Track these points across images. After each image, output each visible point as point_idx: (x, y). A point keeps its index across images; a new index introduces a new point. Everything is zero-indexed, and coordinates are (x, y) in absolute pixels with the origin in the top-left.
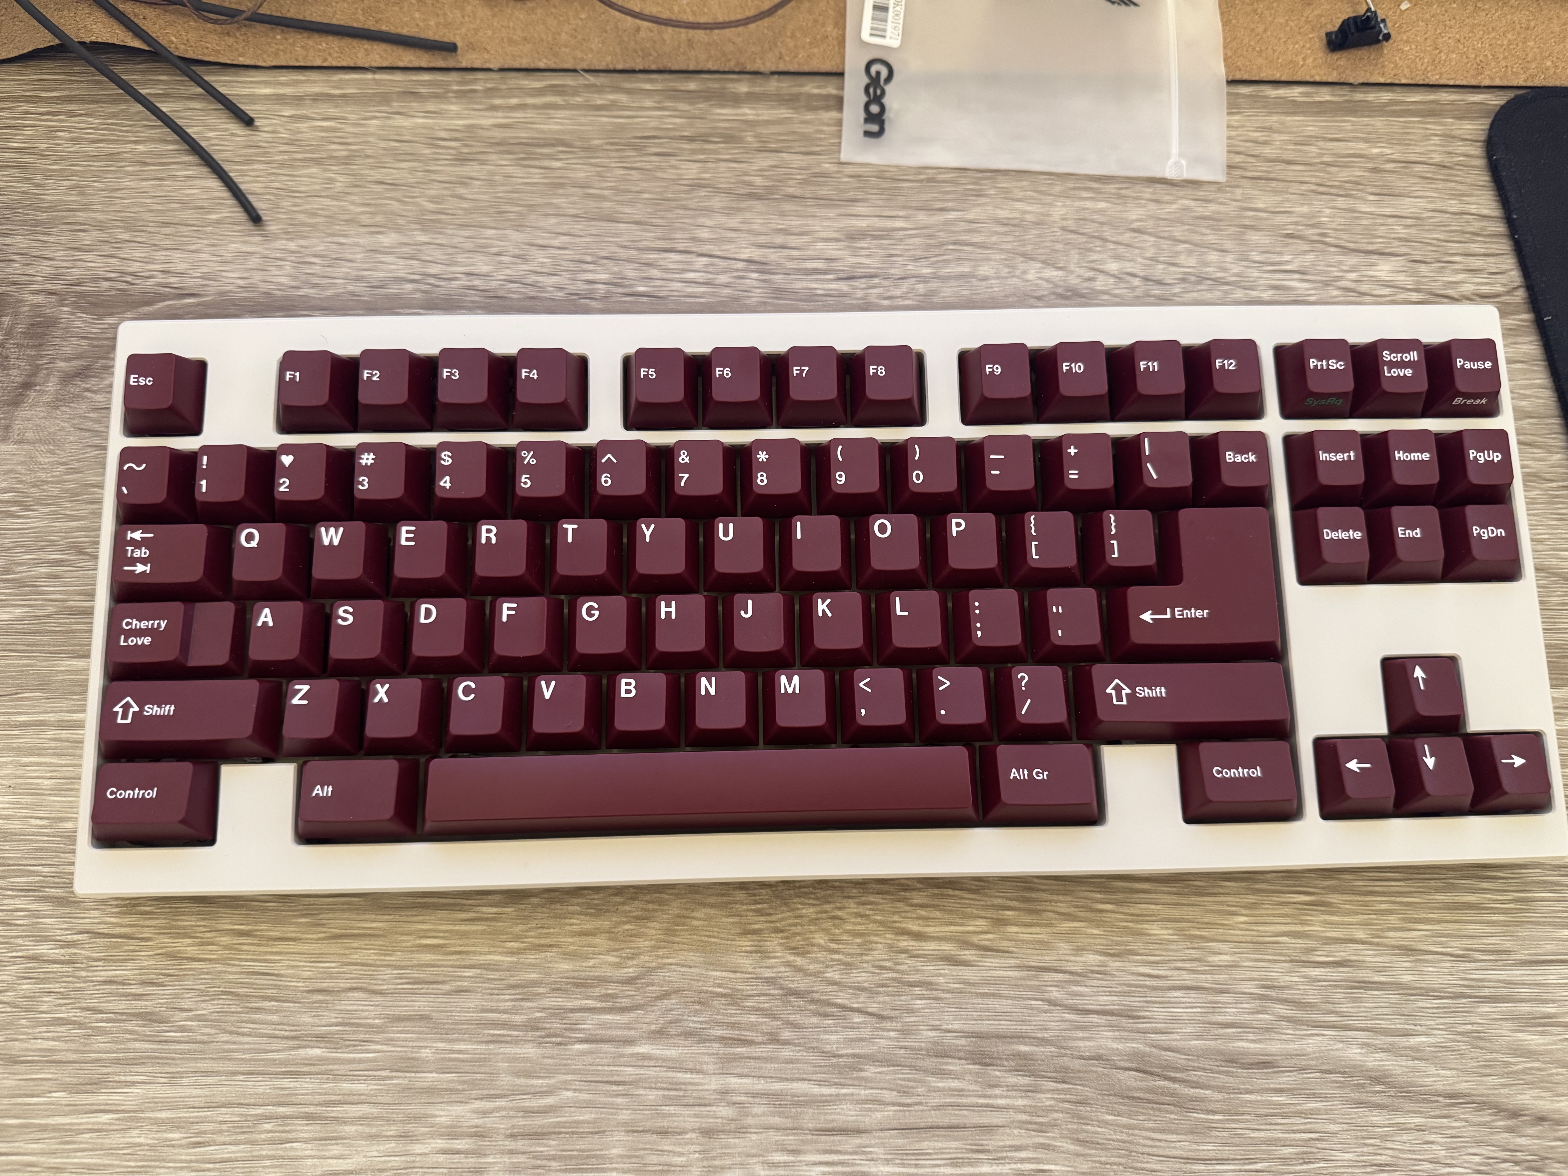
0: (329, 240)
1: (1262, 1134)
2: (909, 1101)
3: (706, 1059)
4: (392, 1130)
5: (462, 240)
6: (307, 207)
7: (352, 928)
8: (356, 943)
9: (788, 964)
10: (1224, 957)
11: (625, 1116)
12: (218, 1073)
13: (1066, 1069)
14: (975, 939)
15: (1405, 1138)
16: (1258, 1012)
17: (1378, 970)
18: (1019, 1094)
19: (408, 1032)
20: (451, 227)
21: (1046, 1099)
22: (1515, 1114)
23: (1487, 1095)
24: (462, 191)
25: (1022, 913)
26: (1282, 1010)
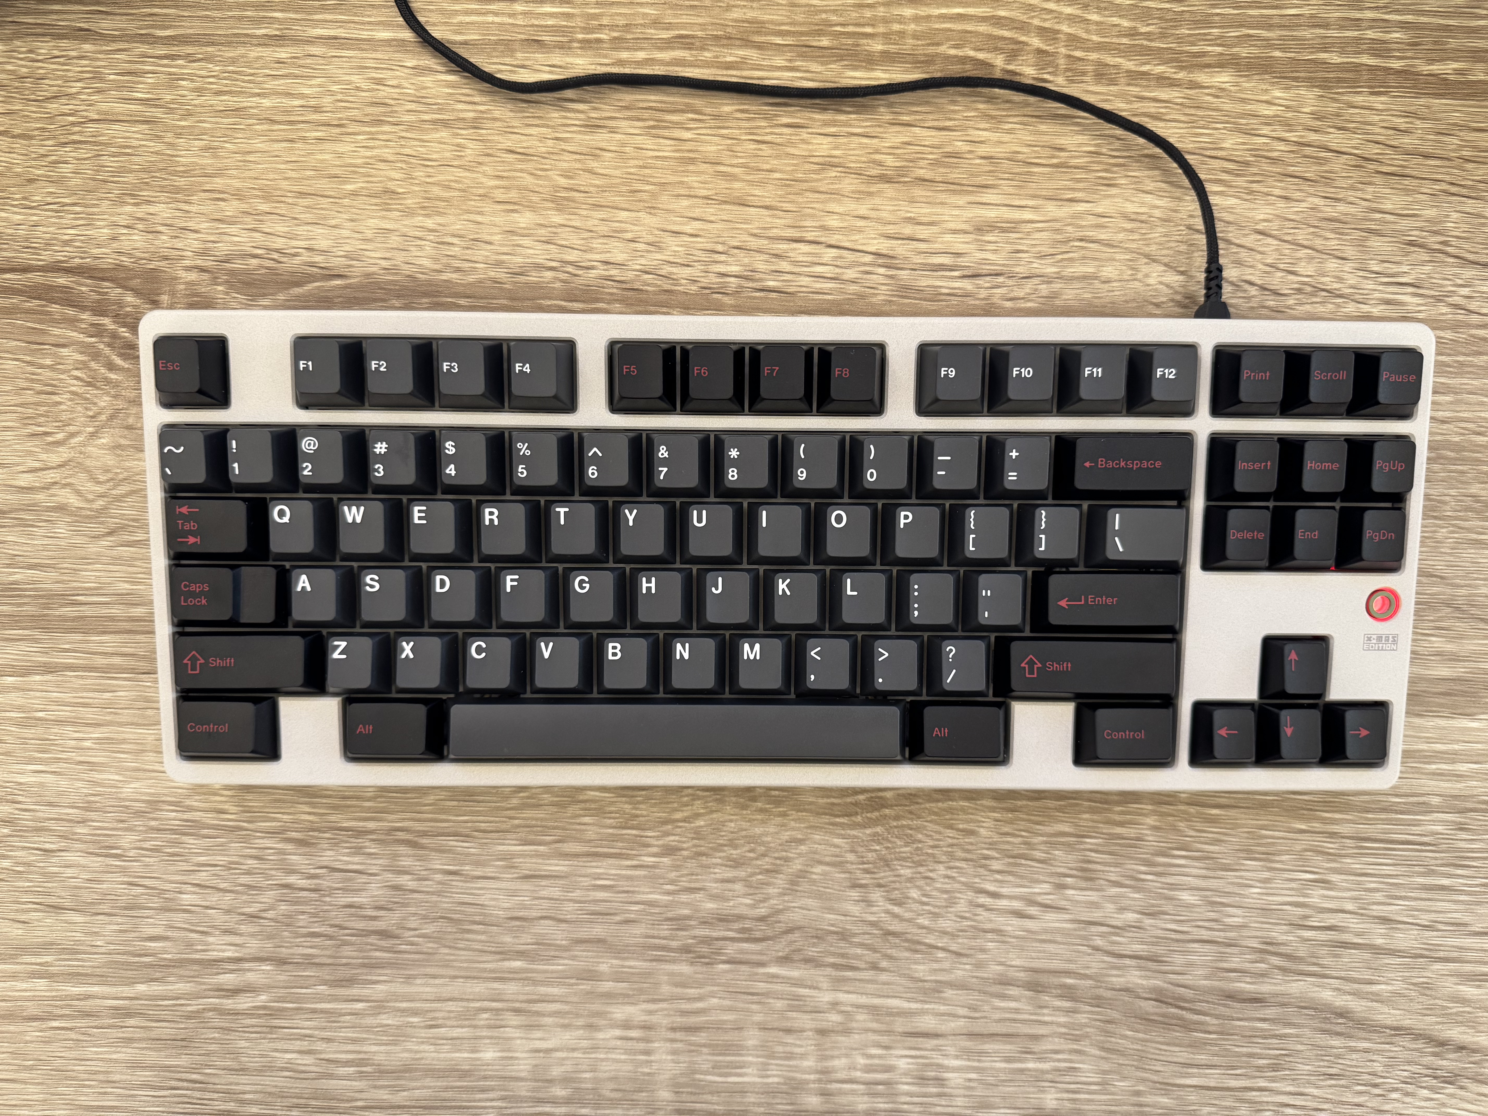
0: (465, 217)
1: (1244, 1050)
2: (977, 1015)
3: (821, 979)
4: (580, 1022)
5: (596, 222)
6: (441, 178)
7: (540, 870)
8: (544, 883)
9: (887, 912)
10: (1236, 919)
11: (758, 1018)
12: (442, 977)
13: (1098, 997)
14: (1039, 899)
15: (1354, 1056)
16: (1257, 962)
17: (1358, 934)
18: (1061, 1013)
19: (588, 951)
20: (584, 206)
21: (1082, 1018)
22: (1442, 1044)
23: (1425, 1030)
24: (593, 164)
25: (1078, 880)
26: (1276, 961)
